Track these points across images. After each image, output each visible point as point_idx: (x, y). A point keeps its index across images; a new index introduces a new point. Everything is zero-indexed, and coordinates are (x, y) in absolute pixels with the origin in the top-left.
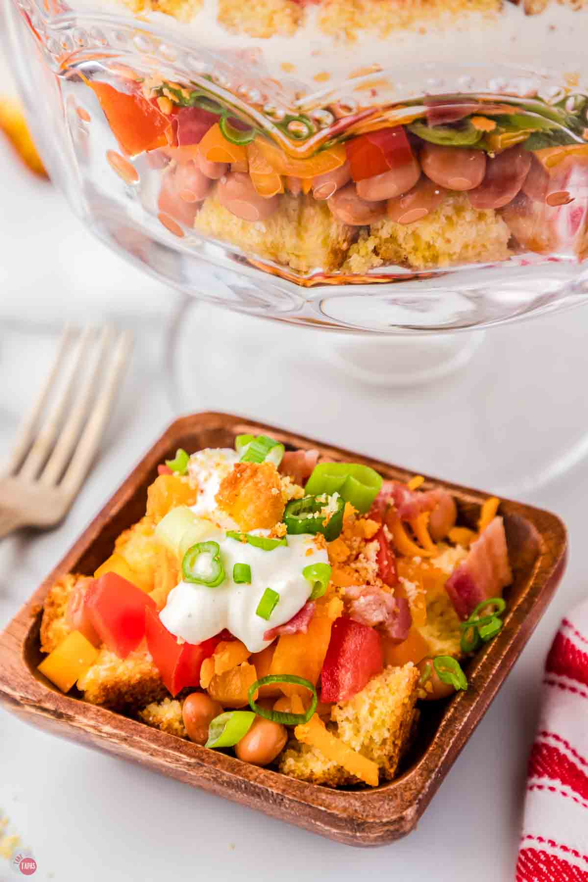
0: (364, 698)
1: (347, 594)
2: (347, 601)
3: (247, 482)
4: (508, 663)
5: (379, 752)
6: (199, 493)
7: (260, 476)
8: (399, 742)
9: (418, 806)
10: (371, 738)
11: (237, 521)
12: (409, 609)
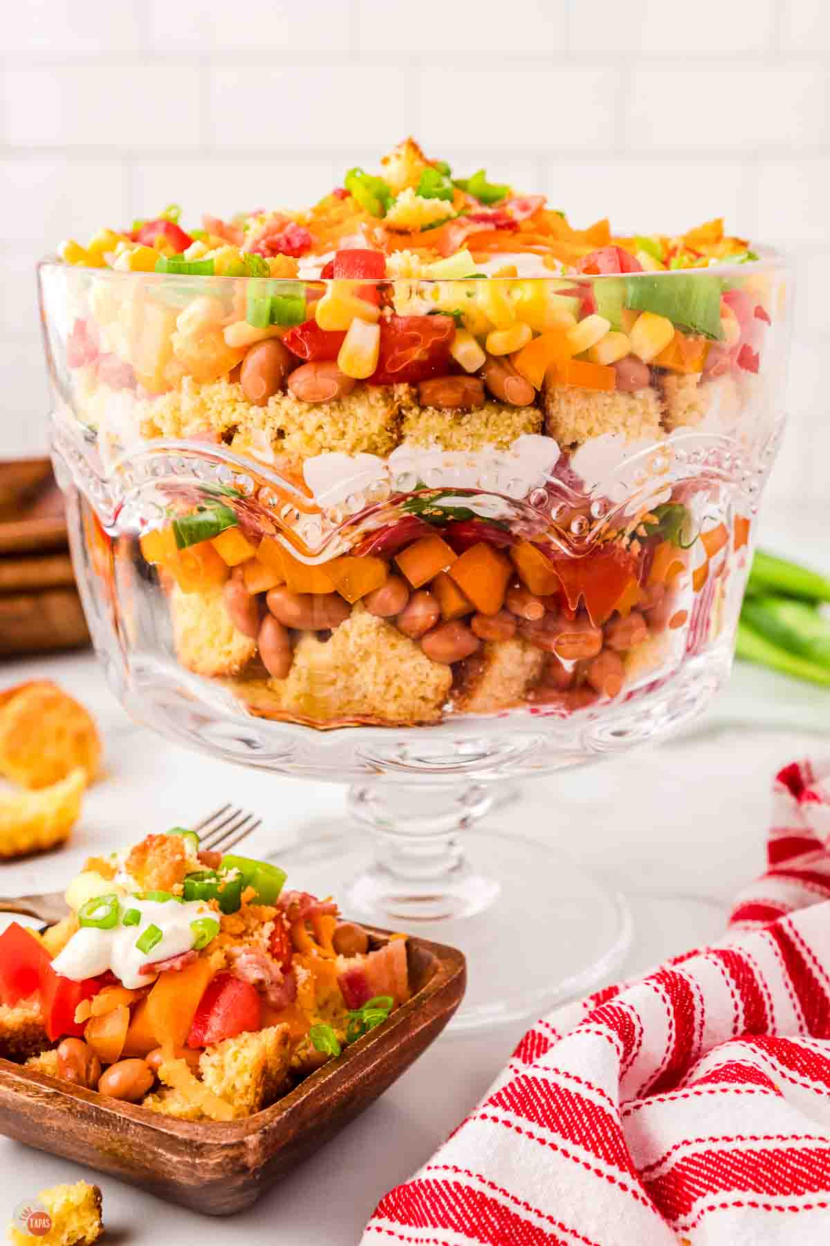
0: (232, 1045)
1: (230, 952)
2: (229, 959)
3: (155, 849)
4: (386, 1046)
5: (241, 1102)
6: (117, 873)
7: (168, 844)
8: (260, 1090)
9: (261, 1136)
10: (234, 1087)
11: (142, 885)
12: (296, 989)
